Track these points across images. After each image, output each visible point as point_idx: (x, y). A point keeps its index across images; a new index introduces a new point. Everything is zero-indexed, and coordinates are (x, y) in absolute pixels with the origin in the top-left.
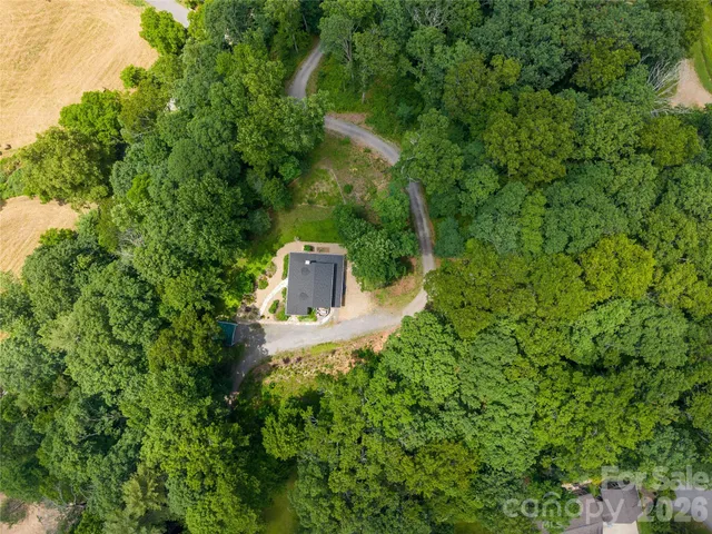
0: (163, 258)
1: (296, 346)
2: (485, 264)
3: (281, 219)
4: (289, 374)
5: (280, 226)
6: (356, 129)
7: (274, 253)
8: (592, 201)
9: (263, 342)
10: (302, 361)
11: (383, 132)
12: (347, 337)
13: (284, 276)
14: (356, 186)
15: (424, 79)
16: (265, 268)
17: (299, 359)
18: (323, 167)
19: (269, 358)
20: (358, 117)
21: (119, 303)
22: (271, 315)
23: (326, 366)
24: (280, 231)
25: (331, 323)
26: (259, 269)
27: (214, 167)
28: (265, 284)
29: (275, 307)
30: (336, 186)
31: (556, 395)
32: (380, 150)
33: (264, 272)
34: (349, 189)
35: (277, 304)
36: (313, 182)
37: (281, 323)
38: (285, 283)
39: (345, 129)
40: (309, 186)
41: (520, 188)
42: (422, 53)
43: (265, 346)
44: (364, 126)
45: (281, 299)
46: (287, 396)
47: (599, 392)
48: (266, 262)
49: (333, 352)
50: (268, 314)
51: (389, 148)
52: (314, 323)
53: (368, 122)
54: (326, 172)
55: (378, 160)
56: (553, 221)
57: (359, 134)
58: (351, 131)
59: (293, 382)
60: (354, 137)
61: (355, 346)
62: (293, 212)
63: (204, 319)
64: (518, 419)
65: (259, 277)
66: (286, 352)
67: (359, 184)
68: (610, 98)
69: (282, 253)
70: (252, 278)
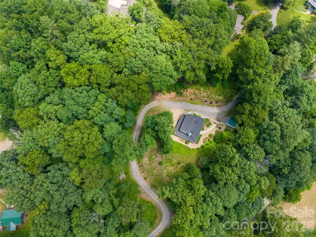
0: (251, 152)
1: (205, 107)
2: (124, 97)
3: (194, 162)
4: (212, 97)
5: (195, 158)
6: (147, 191)
7: (202, 147)
8: (72, 102)
9: (218, 113)
10: (205, 100)
11: (135, 185)
12: (184, 103)
13: (201, 136)
14: (157, 164)
15: (111, 193)
16: (207, 142)
17: (206, 101)
18: (167, 178)
19: (217, 106)
20: (143, 196)
21: (275, 138)
22: (211, 122)
23: (196, 95)
24: (196, 156)
25: (188, 111)
26: (211, 143)
27: (218, 187)
28: (210, 136)
29: (209, 125)
30: (165, 167)
31: (121, 41)
32: (140, 177)
33: (209, 140)
34: (160, 163)
35: (208, 126)
36: (174, 173)
37: (208, 118)
38: (201, 133)
39: (151, 193)
40: (177, 172)
41: (97, 119)
42: (107, 203)
43: (218, 111)
44: (142, 191)
45: (205, 127)
46: (215, 89)
47: (106, 34)
48: (207, 144)
49: (191, 99)
50: (213, 123)
51: (136, 176)
52: (195, 113)
53: (140, 192)
54: (167, 175)
55: (143, 172)
56: (91, 101)
57: (146, 188)
58: (149, 191)
59: (211, 94)
60: (149, 188)
61: (181, 98)
62: (188, 162)
63: (241, 122)
64: (138, 38)
65: (212, 139)
66: (210, 106)
67: (155, 164)
68: (41, 144)
69: (199, 146)
70: (215, 140)
